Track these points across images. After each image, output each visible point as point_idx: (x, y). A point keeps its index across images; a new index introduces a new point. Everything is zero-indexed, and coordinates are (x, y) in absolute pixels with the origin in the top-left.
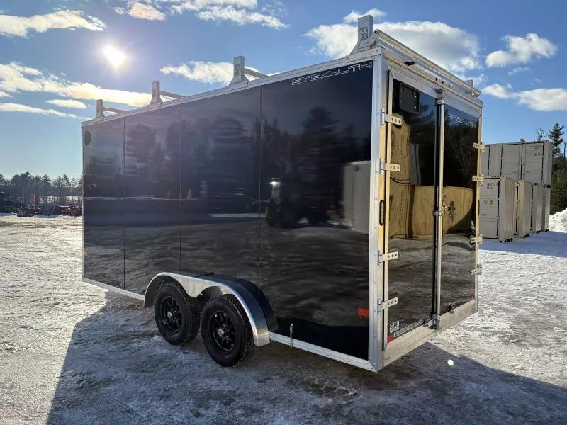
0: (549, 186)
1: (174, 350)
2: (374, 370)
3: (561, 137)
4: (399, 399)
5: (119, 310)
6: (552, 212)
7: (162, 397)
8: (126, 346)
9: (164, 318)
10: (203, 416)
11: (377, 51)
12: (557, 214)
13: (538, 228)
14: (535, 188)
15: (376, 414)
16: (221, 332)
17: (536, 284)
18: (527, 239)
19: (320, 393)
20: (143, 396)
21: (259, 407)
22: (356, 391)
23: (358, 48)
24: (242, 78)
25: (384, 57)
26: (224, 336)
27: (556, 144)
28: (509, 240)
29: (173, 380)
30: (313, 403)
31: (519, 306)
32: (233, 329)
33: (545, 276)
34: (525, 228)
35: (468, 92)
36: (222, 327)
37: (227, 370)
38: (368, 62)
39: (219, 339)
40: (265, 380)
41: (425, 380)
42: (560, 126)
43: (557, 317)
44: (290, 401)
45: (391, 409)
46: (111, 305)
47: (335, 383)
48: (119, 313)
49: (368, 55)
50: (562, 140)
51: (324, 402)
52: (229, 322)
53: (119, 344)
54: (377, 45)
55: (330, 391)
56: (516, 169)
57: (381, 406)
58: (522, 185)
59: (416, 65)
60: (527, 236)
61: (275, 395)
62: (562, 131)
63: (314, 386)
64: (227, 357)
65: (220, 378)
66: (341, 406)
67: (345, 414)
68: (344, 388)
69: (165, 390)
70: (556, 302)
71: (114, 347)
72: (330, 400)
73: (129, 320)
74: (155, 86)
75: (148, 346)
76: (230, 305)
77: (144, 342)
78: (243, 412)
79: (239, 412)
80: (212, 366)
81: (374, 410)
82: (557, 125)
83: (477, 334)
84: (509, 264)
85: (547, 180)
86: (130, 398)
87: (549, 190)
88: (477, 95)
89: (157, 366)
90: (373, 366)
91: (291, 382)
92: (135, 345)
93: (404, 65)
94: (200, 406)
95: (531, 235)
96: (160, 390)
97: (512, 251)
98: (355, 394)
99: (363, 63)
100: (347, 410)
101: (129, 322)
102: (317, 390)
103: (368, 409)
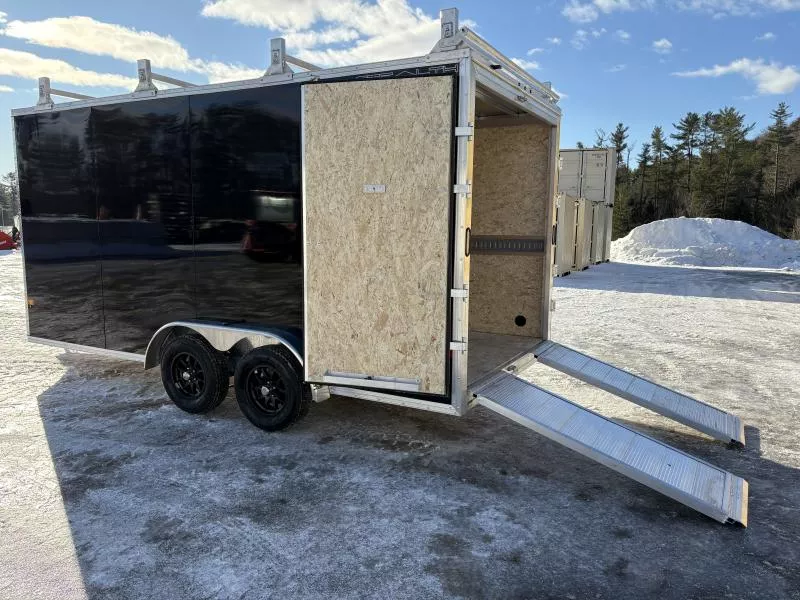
0: (611, 206)
1: (198, 419)
2: (458, 414)
3: (625, 141)
4: (479, 446)
5: (93, 377)
6: (614, 238)
7: (207, 468)
8: (128, 419)
9: (176, 381)
10: (266, 481)
11: (464, 53)
12: (620, 240)
13: (598, 258)
14: (597, 207)
15: (458, 462)
16: (265, 390)
17: (602, 323)
18: (585, 272)
19: (393, 449)
20: (182, 468)
21: (328, 468)
22: (430, 443)
23: (441, 48)
24: (283, 68)
25: (472, 61)
26: (268, 395)
27: (619, 150)
28: (567, 274)
29: (214, 451)
30: (388, 458)
31: (587, 348)
32: (282, 385)
33: (610, 314)
34: (584, 260)
35: (546, 97)
36: (265, 385)
37: (275, 435)
38: (453, 65)
39: (262, 400)
40: (326, 440)
41: (500, 427)
42: (624, 127)
43: (626, 357)
44: (362, 459)
45: (472, 456)
46: (77, 373)
47: (406, 438)
48: (93, 381)
49: (454, 57)
50: (625, 146)
51: (399, 456)
52: (275, 377)
53: (118, 417)
54: (463, 46)
55: (403, 446)
56: (575, 182)
57: (461, 454)
58: (582, 203)
59: (503, 69)
60: (586, 268)
61: (343, 455)
62: (625, 134)
63: (383, 442)
64: (274, 419)
65: (271, 443)
66: (419, 458)
67: (426, 465)
68: (418, 441)
69: (208, 461)
70: (624, 341)
71: (112, 421)
72: (406, 454)
73: (113, 389)
74: (144, 66)
75: (159, 418)
76: (277, 357)
77: (151, 414)
78: (312, 474)
79: (307, 474)
80: (254, 433)
81: (455, 459)
82: (621, 125)
83: (547, 378)
84: (571, 302)
85: (610, 199)
86: (167, 472)
87: (611, 211)
88: (555, 101)
89: (184, 437)
90: (457, 409)
91: (355, 440)
92: (140, 417)
93: (489, 68)
94: (258, 473)
95: (590, 267)
96: (201, 461)
97: (572, 287)
98: (431, 446)
99: (447, 66)
100: (426, 462)
101: (117, 392)
102: (388, 445)
103: (449, 459)
